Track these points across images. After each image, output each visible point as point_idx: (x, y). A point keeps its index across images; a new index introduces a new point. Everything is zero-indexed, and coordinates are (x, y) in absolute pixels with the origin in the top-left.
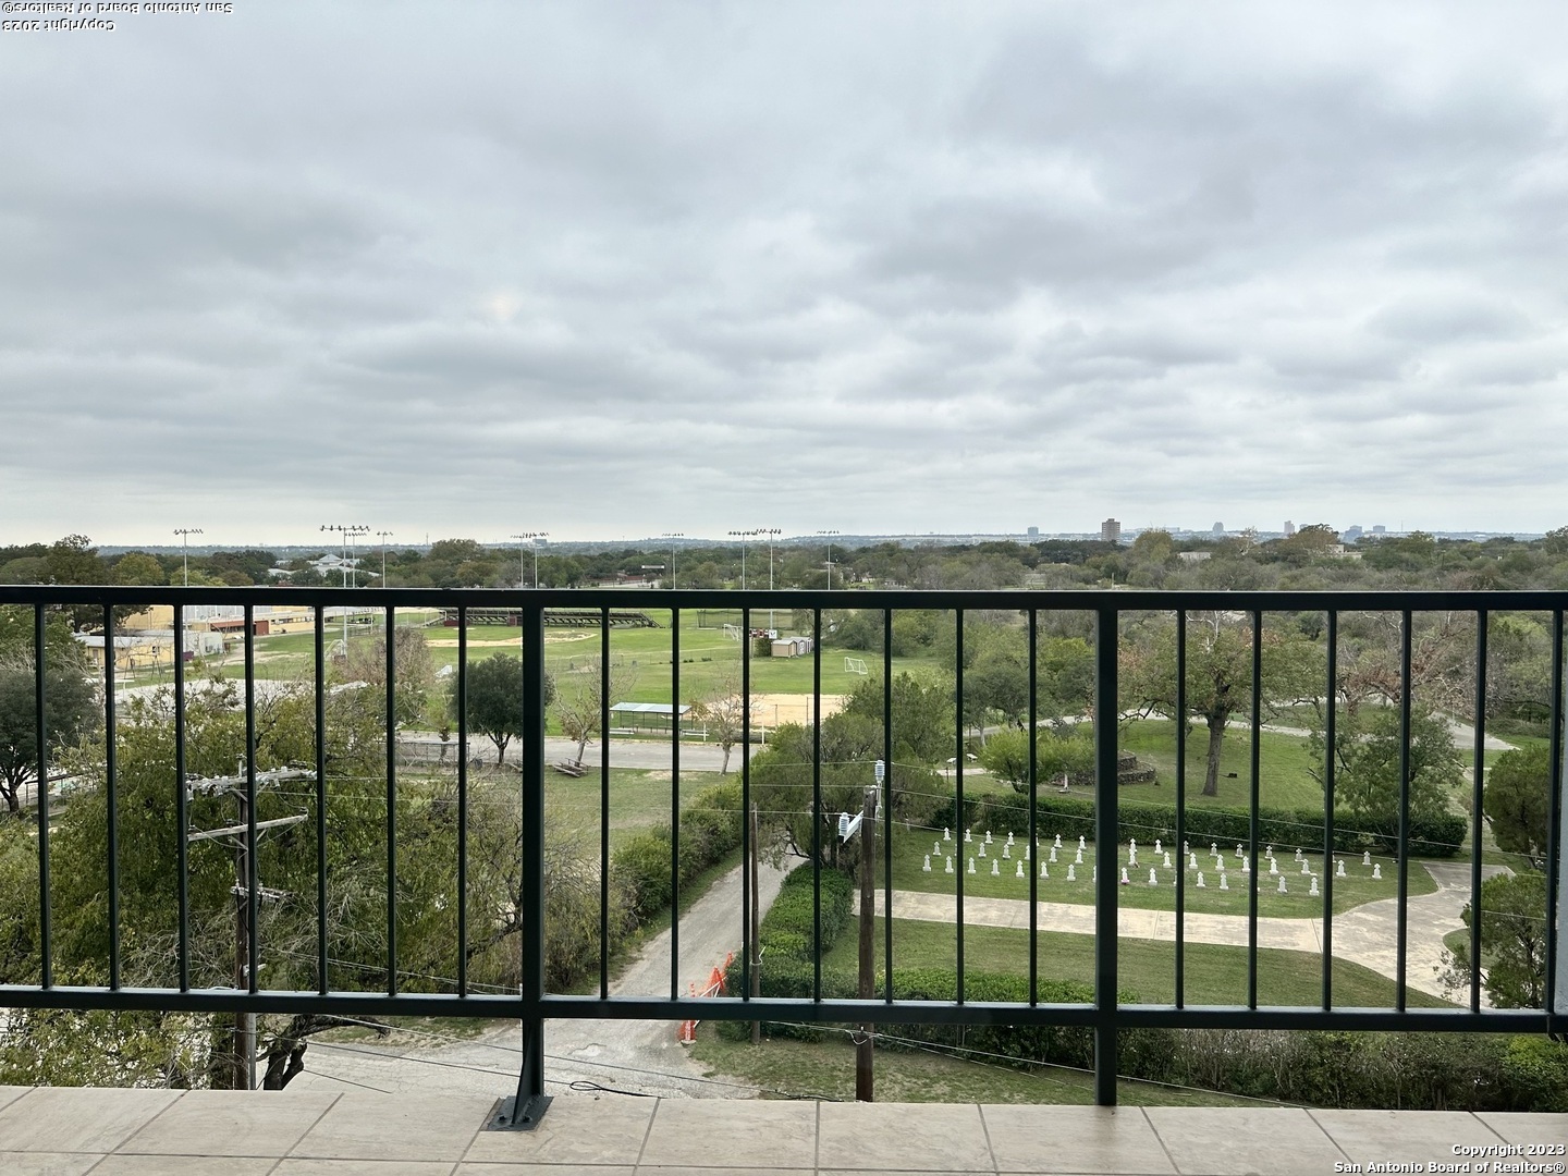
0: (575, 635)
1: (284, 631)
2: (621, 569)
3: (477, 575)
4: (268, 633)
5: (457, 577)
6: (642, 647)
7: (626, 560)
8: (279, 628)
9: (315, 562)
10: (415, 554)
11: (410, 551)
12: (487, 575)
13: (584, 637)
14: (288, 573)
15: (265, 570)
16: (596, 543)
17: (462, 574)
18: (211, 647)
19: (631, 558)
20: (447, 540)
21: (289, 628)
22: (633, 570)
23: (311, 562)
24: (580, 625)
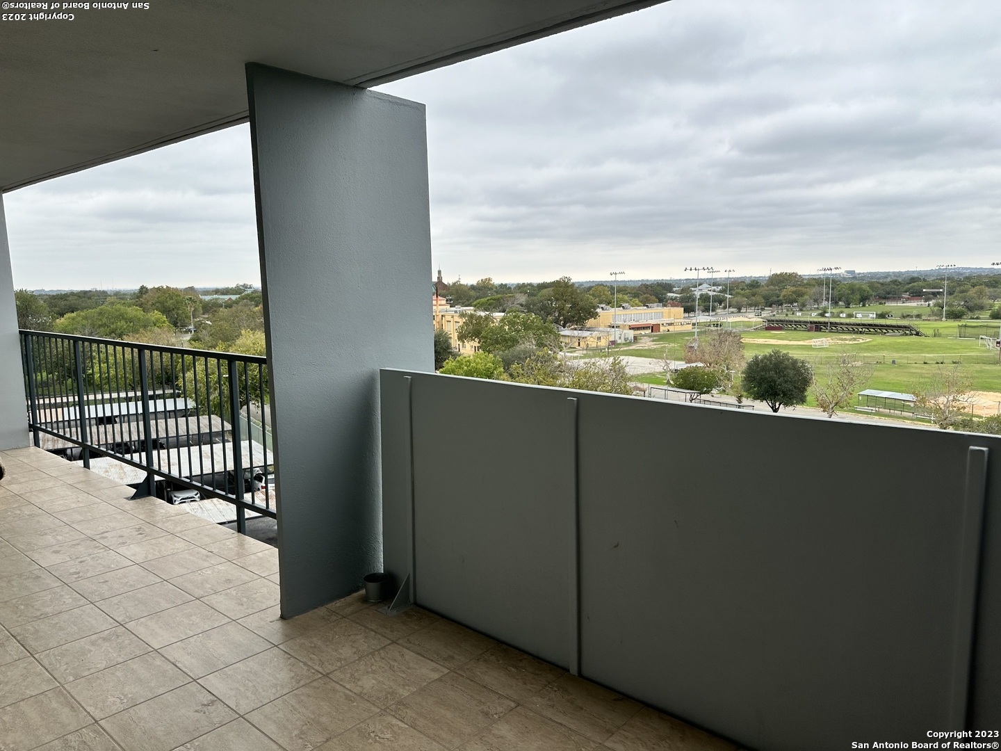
0: (855, 339)
1: (668, 331)
2: (906, 292)
3: (794, 296)
4: (659, 331)
5: (781, 298)
6: (905, 350)
7: (910, 285)
8: (666, 329)
9: (695, 289)
10: (757, 283)
11: (754, 281)
12: (802, 296)
13: (861, 341)
14: (678, 295)
15: (665, 294)
16: (893, 273)
17: (784, 296)
18: (628, 338)
19: (915, 284)
20: (779, 273)
21: (671, 328)
22: (916, 292)
23: (693, 289)
24: (861, 333)
